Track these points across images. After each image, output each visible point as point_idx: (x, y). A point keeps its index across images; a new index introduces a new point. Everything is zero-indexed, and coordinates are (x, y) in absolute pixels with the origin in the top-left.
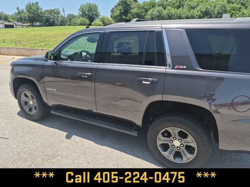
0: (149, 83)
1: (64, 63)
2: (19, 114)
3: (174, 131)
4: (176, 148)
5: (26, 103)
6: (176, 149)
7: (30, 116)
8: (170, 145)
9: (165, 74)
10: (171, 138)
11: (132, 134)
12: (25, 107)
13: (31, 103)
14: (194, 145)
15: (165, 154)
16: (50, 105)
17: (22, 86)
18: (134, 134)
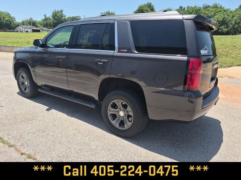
0: (102, 63)
1: (49, 50)
2: (18, 93)
3: (119, 102)
4: (121, 117)
5: (23, 83)
6: (121, 119)
7: (25, 94)
8: (117, 116)
9: (113, 56)
10: (118, 110)
11: (91, 106)
12: (22, 87)
13: (26, 83)
14: (131, 114)
15: (113, 122)
16: (38, 85)
17: (20, 69)
18: (93, 106)
